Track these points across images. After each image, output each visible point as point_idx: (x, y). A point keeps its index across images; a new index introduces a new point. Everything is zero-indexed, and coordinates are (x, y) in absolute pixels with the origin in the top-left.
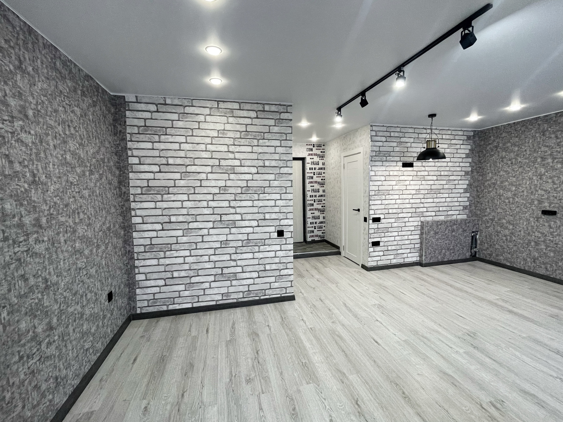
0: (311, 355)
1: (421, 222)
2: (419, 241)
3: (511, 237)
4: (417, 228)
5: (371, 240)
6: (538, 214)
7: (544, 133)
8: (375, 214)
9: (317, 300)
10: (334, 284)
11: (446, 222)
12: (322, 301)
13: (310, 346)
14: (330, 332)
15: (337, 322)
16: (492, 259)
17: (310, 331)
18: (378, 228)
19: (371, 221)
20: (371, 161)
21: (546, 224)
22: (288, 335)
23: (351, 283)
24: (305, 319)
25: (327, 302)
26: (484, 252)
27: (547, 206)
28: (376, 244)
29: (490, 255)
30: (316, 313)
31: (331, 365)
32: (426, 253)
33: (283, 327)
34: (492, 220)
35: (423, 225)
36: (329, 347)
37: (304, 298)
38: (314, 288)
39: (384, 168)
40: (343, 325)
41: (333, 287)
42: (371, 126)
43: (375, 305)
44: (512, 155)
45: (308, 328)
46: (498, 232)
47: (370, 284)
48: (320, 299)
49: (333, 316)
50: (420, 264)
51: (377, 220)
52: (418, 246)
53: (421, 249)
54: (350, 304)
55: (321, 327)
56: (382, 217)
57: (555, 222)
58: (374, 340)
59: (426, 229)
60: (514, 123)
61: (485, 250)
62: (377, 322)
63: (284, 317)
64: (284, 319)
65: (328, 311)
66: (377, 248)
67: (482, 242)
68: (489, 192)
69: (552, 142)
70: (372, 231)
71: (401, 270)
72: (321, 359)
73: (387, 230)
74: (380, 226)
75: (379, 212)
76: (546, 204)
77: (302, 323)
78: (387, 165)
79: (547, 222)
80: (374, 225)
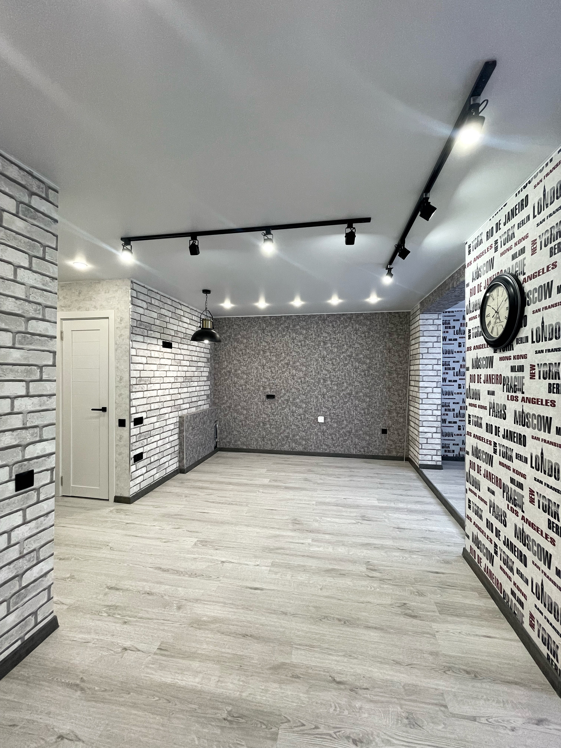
0: (220, 691)
1: (180, 417)
2: (177, 442)
3: (245, 421)
4: (176, 425)
5: (133, 454)
6: (263, 399)
7: (263, 330)
8: (136, 413)
9: (106, 594)
10: (100, 548)
11: (199, 414)
12: (117, 589)
13: (197, 680)
14: (195, 625)
15: (184, 602)
16: (232, 446)
17: (162, 655)
18: (140, 433)
19: (132, 424)
20: (132, 333)
21: (269, 406)
22: (134, 706)
23: (129, 533)
24: (128, 644)
25: (126, 584)
26: (223, 440)
27: (269, 391)
28: (138, 458)
29: (229, 442)
30: (135, 617)
31: (260, 673)
32: (186, 455)
33: (104, 701)
34: (230, 407)
35: (181, 421)
36: (223, 650)
37: (74, 609)
38: (72, 577)
39: (144, 346)
40: (197, 600)
41: (105, 553)
42: (132, 282)
43: (195, 544)
44: (242, 346)
45: (155, 654)
46: (235, 419)
47: (155, 520)
48: (111, 588)
49: (166, 598)
50: (181, 470)
51: (139, 421)
52: (177, 448)
53: (181, 451)
54: (166, 564)
55: (172, 632)
56: (144, 415)
57: (275, 404)
58: (251, 588)
59: (185, 425)
60: (242, 318)
61: (225, 439)
62: (225, 564)
63: (78, 682)
64: (82, 685)
65: (150, 597)
66: (140, 464)
67: (221, 431)
68: (226, 380)
69: (269, 339)
70: (133, 440)
71: (166, 486)
72: (239, 680)
73: (149, 434)
74: (144, 429)
75: (141, 409)
76: (268, 390)
77: (130, 656)
78: (149, 342)
79: (270, 404)
80: (135, 431)
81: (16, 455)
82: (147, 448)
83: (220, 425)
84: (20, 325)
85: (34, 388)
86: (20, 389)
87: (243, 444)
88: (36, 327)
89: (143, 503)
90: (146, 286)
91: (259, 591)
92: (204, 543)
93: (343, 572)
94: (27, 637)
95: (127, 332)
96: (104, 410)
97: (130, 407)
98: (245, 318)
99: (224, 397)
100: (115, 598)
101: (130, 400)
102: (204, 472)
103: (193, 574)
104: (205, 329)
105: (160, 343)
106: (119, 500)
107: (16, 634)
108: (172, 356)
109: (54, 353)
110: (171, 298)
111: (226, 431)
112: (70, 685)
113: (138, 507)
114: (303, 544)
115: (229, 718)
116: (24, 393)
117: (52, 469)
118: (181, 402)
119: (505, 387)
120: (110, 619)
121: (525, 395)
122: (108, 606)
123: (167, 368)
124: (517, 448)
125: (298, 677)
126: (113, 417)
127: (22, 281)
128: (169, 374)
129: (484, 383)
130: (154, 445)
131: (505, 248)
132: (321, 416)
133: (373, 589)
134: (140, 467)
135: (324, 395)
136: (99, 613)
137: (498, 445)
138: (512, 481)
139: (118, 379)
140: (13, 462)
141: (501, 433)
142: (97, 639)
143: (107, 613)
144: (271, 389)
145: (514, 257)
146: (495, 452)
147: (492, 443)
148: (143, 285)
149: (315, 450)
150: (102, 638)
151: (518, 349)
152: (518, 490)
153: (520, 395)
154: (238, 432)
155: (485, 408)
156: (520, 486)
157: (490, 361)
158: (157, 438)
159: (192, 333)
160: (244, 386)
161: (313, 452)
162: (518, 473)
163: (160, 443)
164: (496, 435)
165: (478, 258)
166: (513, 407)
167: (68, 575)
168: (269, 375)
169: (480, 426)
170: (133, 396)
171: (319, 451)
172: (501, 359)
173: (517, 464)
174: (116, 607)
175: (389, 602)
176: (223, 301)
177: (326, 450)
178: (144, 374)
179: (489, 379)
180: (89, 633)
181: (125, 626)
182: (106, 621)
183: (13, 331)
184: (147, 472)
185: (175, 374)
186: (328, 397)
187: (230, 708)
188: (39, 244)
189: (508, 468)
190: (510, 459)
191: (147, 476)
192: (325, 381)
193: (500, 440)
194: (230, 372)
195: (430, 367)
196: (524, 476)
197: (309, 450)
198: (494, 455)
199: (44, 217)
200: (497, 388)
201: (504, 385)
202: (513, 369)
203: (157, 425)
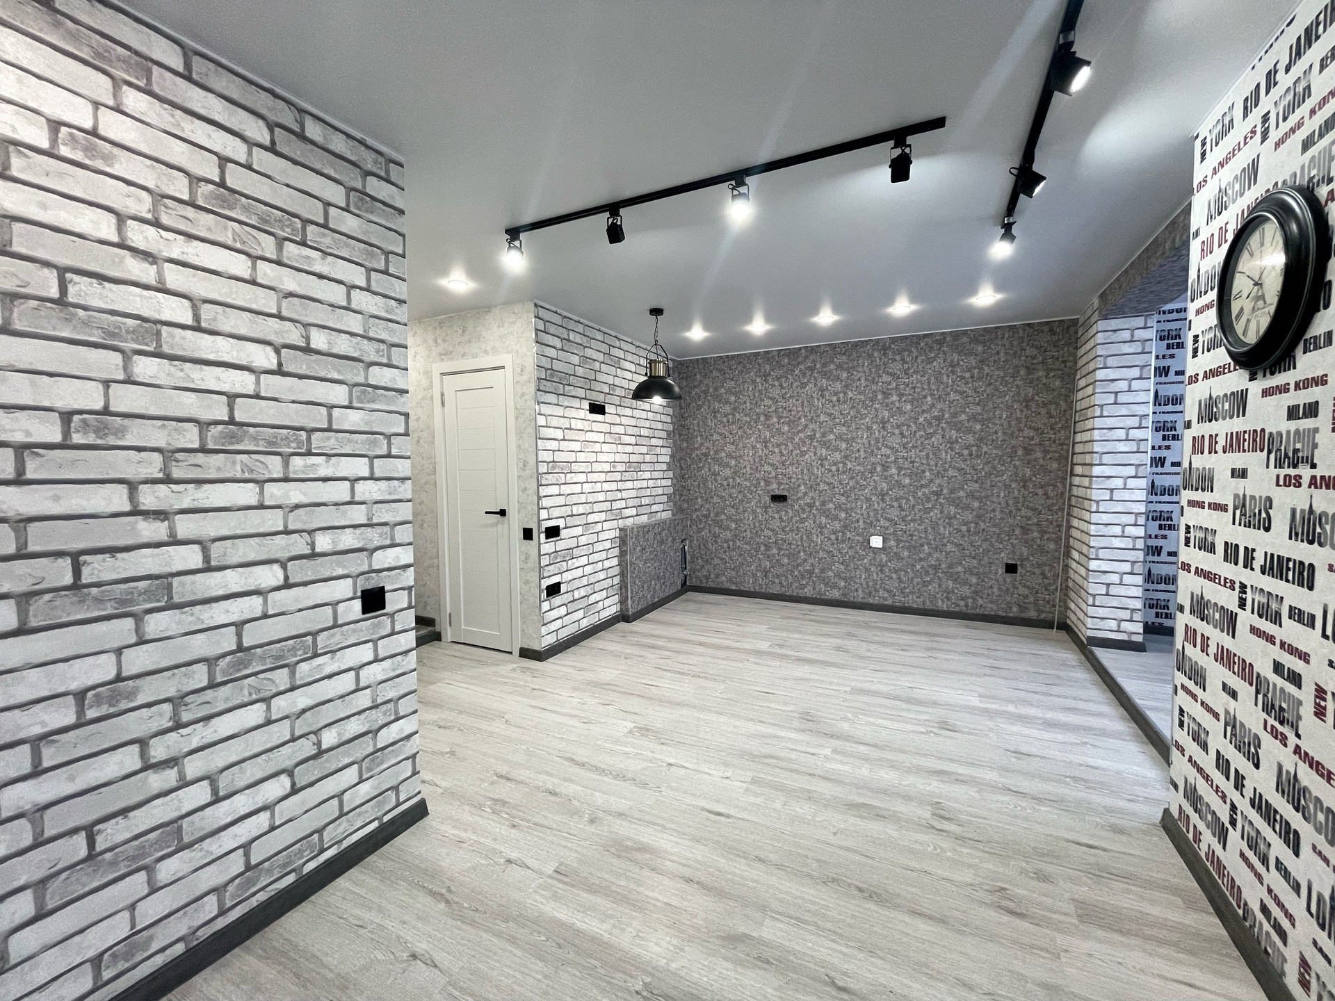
0: (638, 950)
1: (620, 530)
2: (617, 570)
4: (615, 543)
5: (546, 583)
6: (765, 502)
7: (765, 377)
8: (549, 519)
9: (493, 783)
10: (493, 720)
11: (653, 526)
12: (508, 779)
13: (606, 926)
14: (613, 850)
15: (601, 814)
16: (711, 584)
17: (559, 880)
18: (556, 552)
19: (543, 536)
20: (539, 390)
21: (776, 516)
22: (512, 940)
23: (534, 703)
24: (514, 855)
25: (523, 774)
26: (697, 574)
27: (775, 489)
28: (554, 590)
29: (707, 578)
30: (528, 821)
31: (705, 941)
32: (632, 592)
33: (473, 923)
35: (623, 538)
36: (651, 894)
37: (450, 794)
38: (452, 753)
39: (559, 411)
40: (620, 815)
41: (498, 727)
42: (536, 305)
43: (630, 732)
44: (728, 408)
45: (550, 877)
47: (575, 689)
48: (501, 777)
49: (575, 803)
50: (623, 617)
51: (553, 532)
52: (617, 580)
53: (623, 586)
54: (582, 754)
55: (576, 851)
56: (561, 523)
57: (787, 512)
58: (710, 812)
59: (630, 543)
60: (727, 357)
61: (698, 571)
62: (673, 769)
63: (443, 891)
64: (448, 896)
65: (551, 798)
66: (557, 600)
67: (693, 556)
68: (700, 469)
69: (776, 392)
70: (545, 560)
71: (598, 639)
72: (669, 943)
73: (570, 554)
74: (561, 545)
75: (556, 512)
76: (775, 486)
77: (515, 873)
78: (566, 404)
79: (778, 512)
80: (548, 547)
81: (358, 564)
82: (567, 576)
83: (690, 546)
84: (355, 374)
85: (381, 467)
86: (359, 467)
87: (730, 580)
88: (380, 376)
89: (563, 662)
90: (559, 311)
91: (722, 819)
92: (644, 731)
93: (883, 813)
94: (386, 819)
95: (531, 389)
96: (502, 513)
97: (539, 509)
98: (733, 357)
99: (697, 498)
100: (504, 791)
101: (539, 498)
102: (661, 623)
103: (621, 776)
104: (655, 377)
105: (586, 405)
106: (526, 653)
107: (370, 811)
108: (605, 428)
109: (407, 415)
110: (602, 329)
111: (702, 558)
112: (432, 893)
113: (555, 667)
114: (813, 754)
115: (645, 993)
116: (366, 474)
117: (410, 588)
118: (622, 504)
119: (1272, 456)
120: (495, 817)
121: (1318, 472)
122: (493, 799)
123: (597, 447)
124: (1292, 595)
125: (768, 962)
126: (515, 524)
127: (358, 308)
128: (601, 457)
129: (1224, 452)
130: (579, 572)
131: (1285, 127)
132: (877, 535)
133: (939, 850)
134: (556, 605)
135: (883, 495)
136: (480, 807)
137: (1248, 590)
138: (1278, 668)
139: (521, 465)
140: (357, 572)
141: (1259, 561)
142: (475, 841)
143: (491, 808)
144: (780, 484)
145: (1307, 145)
146: (1242, 604)
147: (1237, 586)
148: (554, 309)
149: (863, 598)
150: (482, 840)
151: (1307, 364)
152: (1291, 688)
153: (1305, 472)
154: (722, 559)
155: (1223, 508)
156: (1295, 679)
157: (1240, 401)
158: (584, 561)
159: (634, 386)
160: (731, 480)
161: (860, 603)
162: (1293, 651)
163: (588, 569)
164: (1245, 567)
165: (1221, 165)
166: (1288, 501)
167: (448, 750)
168: (776, 459)
169: (1211, 549)
170: (544, 491)
171: (871, 601)
172: (1266, 393)
173: (1290, 631)
174: (504, 803)
175: (969, 880)
176: (689, 328)
177: (886, 599)
178: (559, 457)
179: (1236, 443)
180: (465, 830)
181: (513, 831)
182: (488, 819)
183: (349, 383)
184: (567, 614)
185: (611, 458)
186: (891, 499)
187: (648, 980)
188: (379, 251)
189: (1270, 639)
190: (1276, 619)
191: (567, 620)
192: (885, 467)
193: (1254, 578)
194: (706, 455)
195: (1121, 434)
196: (1304, 657)
197: (852, 599)
198: (1239, 611)
199: (384, 208)
200: (1254, 460)
201: (1269, 452)
202: (1293, 413)
203: (583, 540)
